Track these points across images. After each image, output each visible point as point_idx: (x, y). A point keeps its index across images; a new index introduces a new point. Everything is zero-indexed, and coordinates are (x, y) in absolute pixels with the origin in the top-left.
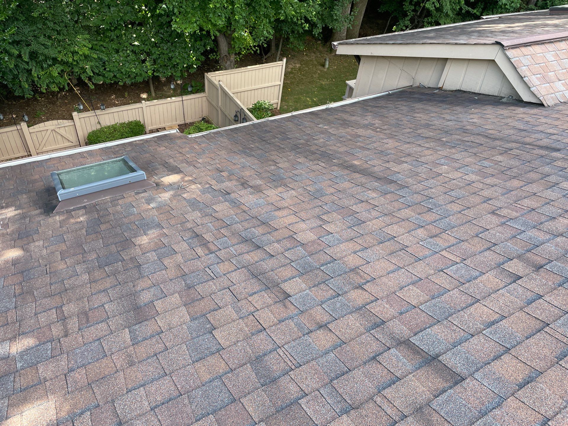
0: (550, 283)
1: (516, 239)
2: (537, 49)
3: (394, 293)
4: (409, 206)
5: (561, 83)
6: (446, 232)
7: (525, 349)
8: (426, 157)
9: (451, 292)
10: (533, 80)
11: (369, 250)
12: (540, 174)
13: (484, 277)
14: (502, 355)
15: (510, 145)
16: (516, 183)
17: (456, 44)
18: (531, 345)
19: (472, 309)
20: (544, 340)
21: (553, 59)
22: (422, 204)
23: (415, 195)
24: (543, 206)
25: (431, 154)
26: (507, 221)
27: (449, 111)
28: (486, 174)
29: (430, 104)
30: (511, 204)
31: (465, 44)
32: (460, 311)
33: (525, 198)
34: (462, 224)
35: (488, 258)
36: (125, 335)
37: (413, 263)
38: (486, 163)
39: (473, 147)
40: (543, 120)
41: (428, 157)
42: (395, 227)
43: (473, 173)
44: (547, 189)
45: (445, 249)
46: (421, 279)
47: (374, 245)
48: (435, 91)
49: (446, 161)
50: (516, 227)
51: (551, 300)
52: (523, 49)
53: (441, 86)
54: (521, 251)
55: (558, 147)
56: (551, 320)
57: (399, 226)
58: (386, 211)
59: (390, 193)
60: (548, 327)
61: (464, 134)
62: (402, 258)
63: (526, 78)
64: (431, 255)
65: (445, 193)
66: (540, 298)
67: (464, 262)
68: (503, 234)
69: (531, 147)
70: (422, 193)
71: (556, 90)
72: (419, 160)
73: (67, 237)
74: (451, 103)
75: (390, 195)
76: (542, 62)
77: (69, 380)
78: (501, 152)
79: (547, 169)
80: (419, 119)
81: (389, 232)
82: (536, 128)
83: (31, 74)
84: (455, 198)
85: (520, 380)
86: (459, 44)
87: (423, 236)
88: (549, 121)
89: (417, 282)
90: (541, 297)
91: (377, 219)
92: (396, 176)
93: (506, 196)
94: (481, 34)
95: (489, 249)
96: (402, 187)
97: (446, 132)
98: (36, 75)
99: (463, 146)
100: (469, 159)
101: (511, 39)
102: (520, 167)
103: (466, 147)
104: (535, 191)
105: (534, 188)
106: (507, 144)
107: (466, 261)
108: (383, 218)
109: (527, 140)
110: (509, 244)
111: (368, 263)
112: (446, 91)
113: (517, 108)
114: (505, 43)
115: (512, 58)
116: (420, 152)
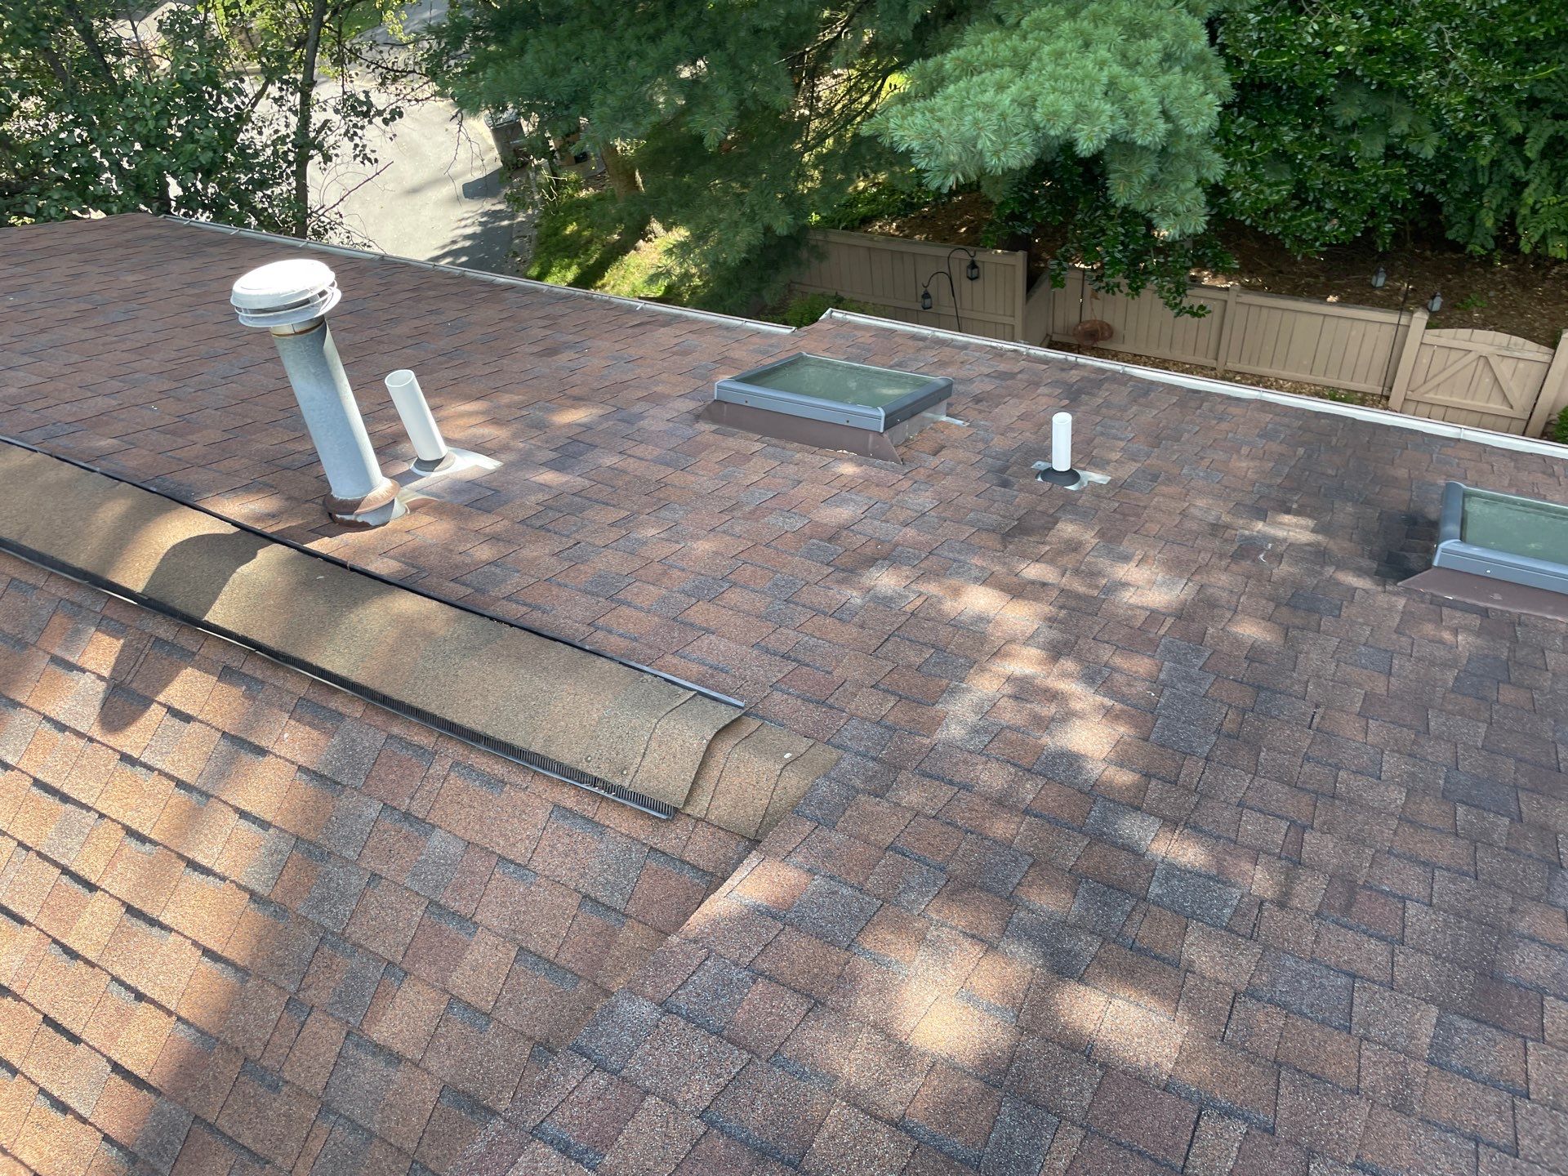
36: (1421, 1017)
73: (1401, 666)
77: (1239, 1013)
83: (1520, 193)
98: (1530, 201)
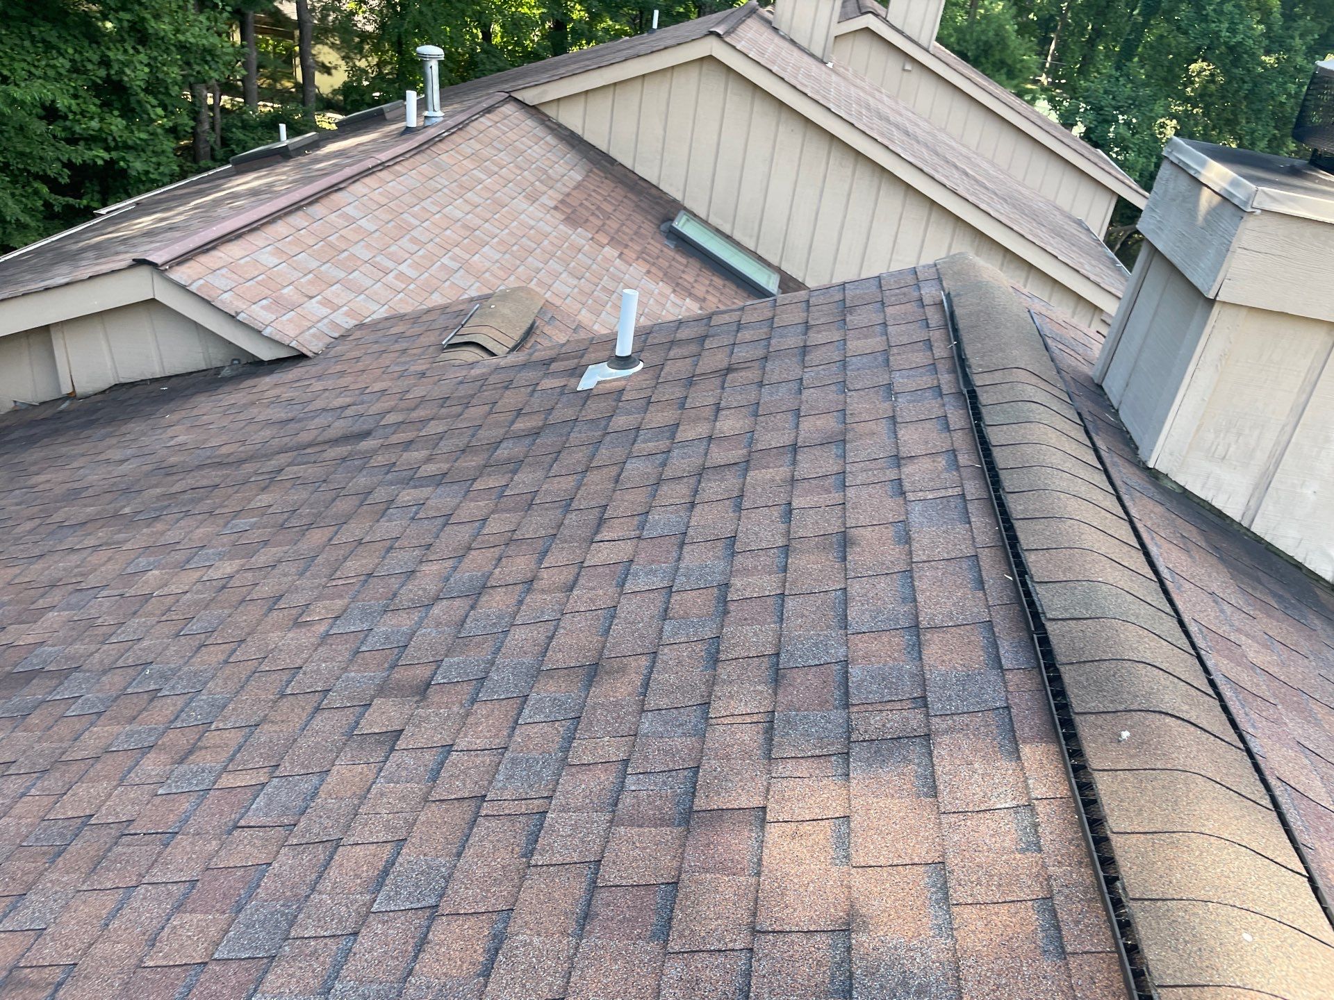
0: (455, 709)
1: (361, 655)
2: (233, 251)
3: (140, 966)
4: (99, 714)
5: (317, 302)
6: (213, 727)
7: (463, 883)
8: (98, 573)
9: (276, 865)
10: (259, 314)
11: (32, 896)
12: (354, 497)
13: (331, 779)
14: (428, 932)
15: (274, 463)
16: (317, 537)
17: (47, 289)
18: (470, 866)
19: (333, 873)
20: (488, 835)
21: (277, 261)
22: (129, 690)
23: (104, 678)
24: (384, 558)
25: (110, 559)
26: (331, 628)
27: (114, 441)
28: (250, 546)
29: (61, 440)
30: (324, 587)
31: (67, 284)
32: (308, 896)
33: (345, 559)
34: (242, 687)
35: (324, 732)
37: (160, 854)
38: (242, 523)
39: (201, 500)
40: (318, 386)
41: (103, 569)
42: (81, 790)
43: (221, 556)
44: (378, 521)
45: (225, 769)
46: (193, 883)
47: (41, 874)
48: (63, 406)
49: (152, 559)
50: (352, 629)
51: (468, 742)
52: (203, 259)
53: (70, 390)
54: (380, 675)
55: (365, 427)
56: (486, 783)
57: (92, 780)
58: (42, 763)
59: (35, 708)
60: (485, 804)
61: (169, 478)
62: (128, 861)
63: (242, 314)
64: (198, 805)
65: (177, 635)
66: (449, 752)
67: (277, 774)
68: (333, 659)
69: (318, 449)
70: (120, 663)
71: (315, 319)
72: (83, 585)
74: (111, 421)
75: (38, 712)
76: (256, 273)
78: (263, 484)
79: (362, 481)
80: (47, 486)
81: (70, 814)
82: (311, 407)
84: (203, 636)
85: (481, 959)
86: (54, 287)
87: (158, 770)
88: (329, 383)
89: (186, 896)
90: (448, 749)
91: (25, 799)
92: (36, 656)
93: (308, 574)
94: (101, 250)
95: (318, 709)
96: (63, 675)
97: (126, 491)
99: (176, 506)
100: (201, 530)
101: (166, 246)
102: (312, 500)
103: (184, 505)
104: (358, 534)
105: (354, 530)
106: (269, 463)
107: (281, 768)
108: (39, 784)
109: (305, 437)
110: (353, 674)
111: (39, 936)
112: (87, 397)
113: (257, 380)
114: (157, 258)
115: (190, 285)
116: (78, 566)
